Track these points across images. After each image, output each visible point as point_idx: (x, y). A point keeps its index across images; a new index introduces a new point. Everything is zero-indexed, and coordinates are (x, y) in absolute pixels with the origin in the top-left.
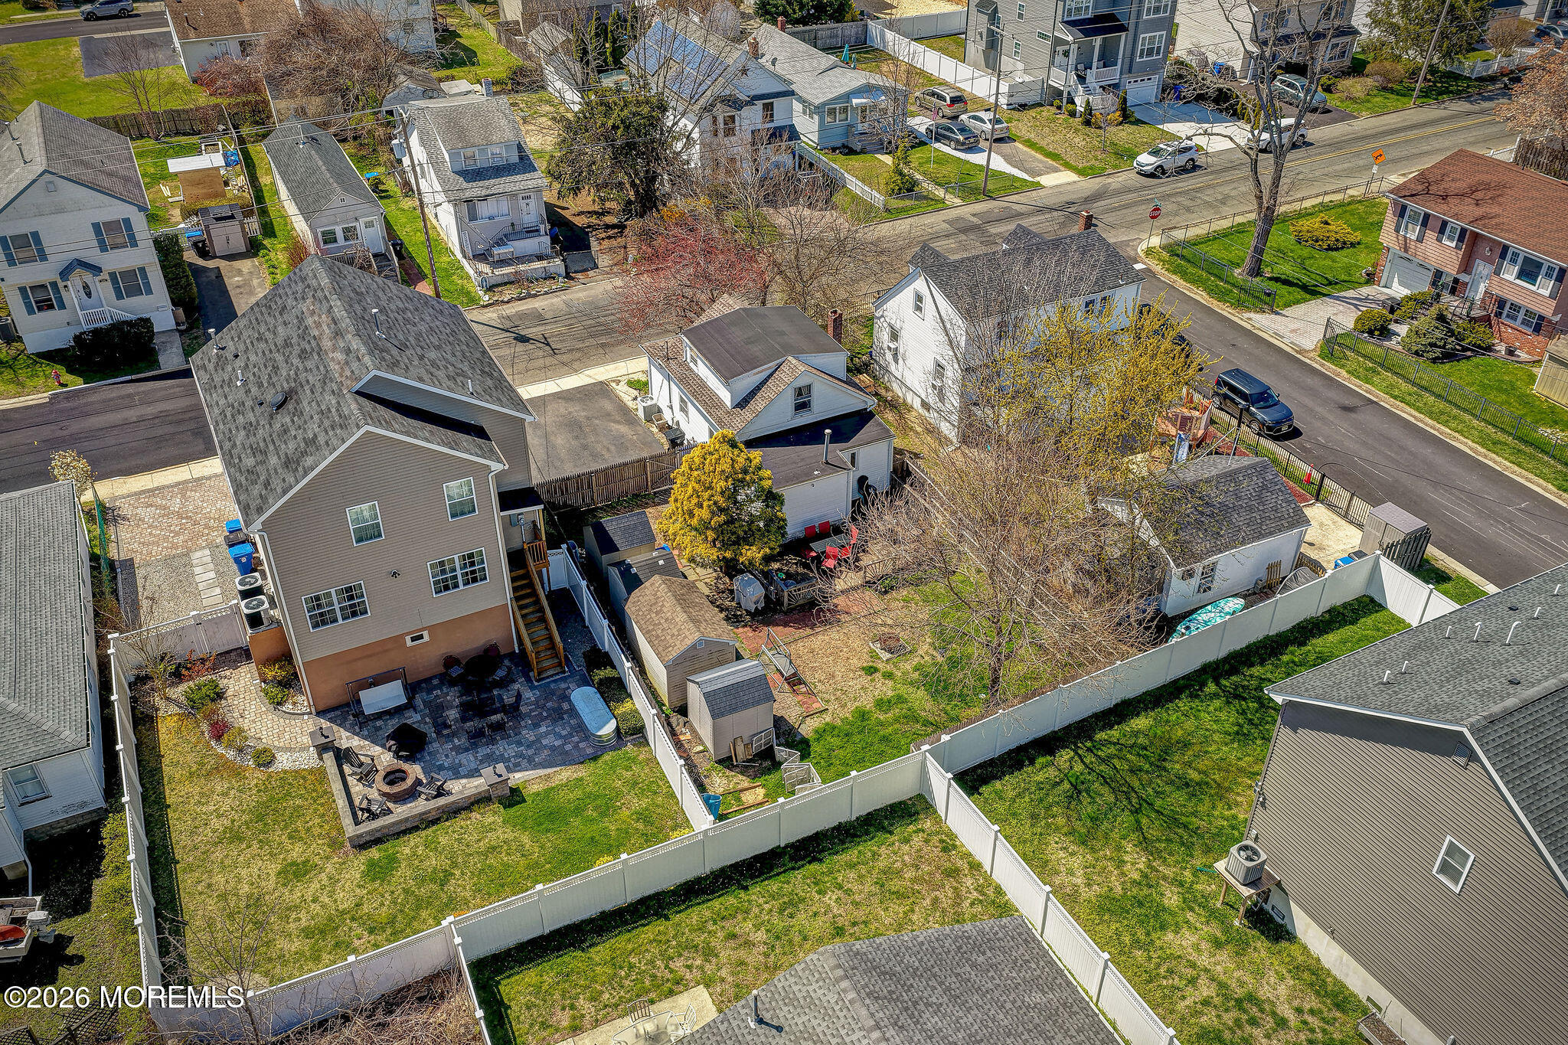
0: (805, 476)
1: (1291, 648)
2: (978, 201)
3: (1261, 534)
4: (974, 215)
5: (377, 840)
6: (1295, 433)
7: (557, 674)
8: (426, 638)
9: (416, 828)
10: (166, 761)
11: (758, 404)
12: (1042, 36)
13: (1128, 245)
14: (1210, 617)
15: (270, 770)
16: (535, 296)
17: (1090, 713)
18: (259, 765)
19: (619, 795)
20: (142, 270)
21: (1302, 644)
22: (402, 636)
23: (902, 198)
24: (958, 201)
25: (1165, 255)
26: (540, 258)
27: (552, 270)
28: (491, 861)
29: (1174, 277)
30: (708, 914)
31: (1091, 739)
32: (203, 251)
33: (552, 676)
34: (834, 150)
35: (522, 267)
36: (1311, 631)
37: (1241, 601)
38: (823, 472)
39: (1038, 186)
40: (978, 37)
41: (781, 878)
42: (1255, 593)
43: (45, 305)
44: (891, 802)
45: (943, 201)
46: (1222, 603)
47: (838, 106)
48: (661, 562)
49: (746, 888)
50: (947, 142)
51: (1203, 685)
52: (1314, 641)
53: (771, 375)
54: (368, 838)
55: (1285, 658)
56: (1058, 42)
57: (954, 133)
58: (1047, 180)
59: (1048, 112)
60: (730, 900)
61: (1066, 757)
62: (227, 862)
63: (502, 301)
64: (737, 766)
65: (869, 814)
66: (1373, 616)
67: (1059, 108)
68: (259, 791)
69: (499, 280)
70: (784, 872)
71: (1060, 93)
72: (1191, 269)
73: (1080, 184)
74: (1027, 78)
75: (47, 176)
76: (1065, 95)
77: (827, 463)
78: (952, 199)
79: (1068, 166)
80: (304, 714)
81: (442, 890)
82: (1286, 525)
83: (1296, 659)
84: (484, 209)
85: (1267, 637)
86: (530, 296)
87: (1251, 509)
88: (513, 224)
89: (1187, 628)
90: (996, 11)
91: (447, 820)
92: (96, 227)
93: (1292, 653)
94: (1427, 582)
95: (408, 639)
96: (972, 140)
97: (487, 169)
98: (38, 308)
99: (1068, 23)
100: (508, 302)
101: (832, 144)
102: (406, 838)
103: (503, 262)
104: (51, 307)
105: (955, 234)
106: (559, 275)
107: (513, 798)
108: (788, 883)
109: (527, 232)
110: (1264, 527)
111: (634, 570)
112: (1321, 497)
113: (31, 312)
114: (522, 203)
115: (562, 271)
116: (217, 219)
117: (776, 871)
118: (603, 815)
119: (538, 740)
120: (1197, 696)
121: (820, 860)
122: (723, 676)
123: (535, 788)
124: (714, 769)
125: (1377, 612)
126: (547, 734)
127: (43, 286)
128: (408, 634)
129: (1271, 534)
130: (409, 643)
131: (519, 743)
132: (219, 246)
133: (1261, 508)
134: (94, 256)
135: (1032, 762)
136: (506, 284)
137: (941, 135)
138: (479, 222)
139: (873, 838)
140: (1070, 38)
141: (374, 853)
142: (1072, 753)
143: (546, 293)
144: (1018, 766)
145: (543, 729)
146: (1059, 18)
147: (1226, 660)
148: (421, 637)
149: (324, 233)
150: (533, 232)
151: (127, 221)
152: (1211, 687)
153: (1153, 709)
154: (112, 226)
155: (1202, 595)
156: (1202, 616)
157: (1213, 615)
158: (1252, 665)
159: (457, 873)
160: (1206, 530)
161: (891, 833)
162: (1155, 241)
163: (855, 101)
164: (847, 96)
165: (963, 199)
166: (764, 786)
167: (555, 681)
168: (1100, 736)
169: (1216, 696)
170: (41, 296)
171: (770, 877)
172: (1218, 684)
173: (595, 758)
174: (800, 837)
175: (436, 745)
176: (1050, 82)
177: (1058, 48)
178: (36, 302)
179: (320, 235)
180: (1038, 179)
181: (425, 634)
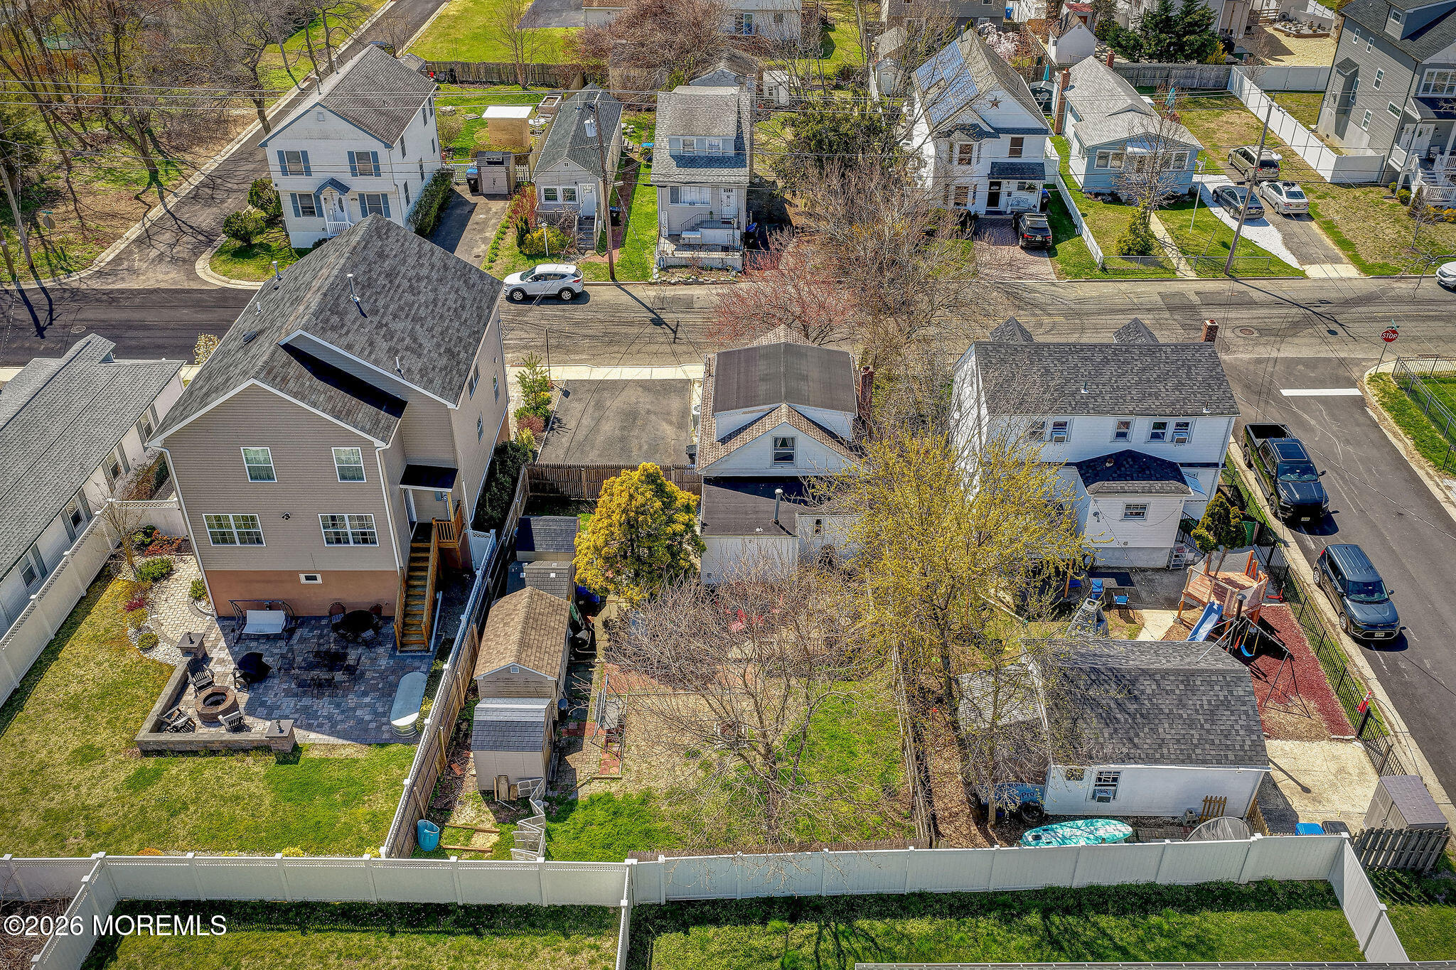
0: (744, 529)
1: (1169, 910)
2: (1215, 279)
3: (1189, 757)
4: (1197, 293)
5: (159, 752)
6: (1398, 643)
7: (419, 651)
8: (319, 581)
9: (195, 753)
10: (88, 619)
11: (735, 444)
12: (1392, 108)
13: (1357, 365)
14: (1076, 835)
15: (146, 655)
16: (702, 283)
17: (874, 891)
18: (141, 649)
19: (373, 790)
20: (385, 196)
21: (1191, 911)
22: (297, 572)
23: (1130, 260)
24: (1192, 275)
25: (1394, 386)
26: (725, 249)
27: (729, 262)
28: (225, 810)
29: (1386, 414)
30: (340, 944)
31: (849, 922)
32: (475, 188)
33: (415, 651)
34: (1097, 195)
35: (702, 255)
36: (1214, 900)
37: (1127, 830)
38: (767, 530)
39: (1302, 275)
40: (1332, 99)
41: (432, 938)
42: (1180, 825)
43: (309, 212)
44: (592, 904)
45: (1174, 271)
46: (1100, 823)
47: (1112, 152)
48: (553, 575)
49: (393, 933)
50: (1228, 209)
51: (1026, 911)
52: (1208, 913)
53: (762, 418)
54: (155, 747)
55: (1154, 919)
56: (1406, 118)
57: (1235, 199)
58: (1313, 271)
59: (1376, 194)
60: (371, 940)
61: (806, 932)
62: (52, 725)
63: (670, 283)
64: (496, 803)
65: (563, 907)
66: (1313, 913)
67: (1393, 191)
68: (123, 671)
69: (677, 262)
70: (438, 933)
71: (1394, 176)
72: (1415, 411)
73: (1355, 282)
74: (1370, 153)
75: (319, 108)
76: (1401, 178)
77: (777, 523)
78: (1185, 270)
79: (1356, 260)
80: (208, 614)
81: (168, 820)
82: (1231, 757)
83: (1166, 927)
84: (689, 194)
85: (1151, 885)
86: (697, 283)
87: (1191, 724)
88: (711, 213)
89: (1037, 838)
90: (1356, 74)
91: (225, 755)
92: (351, 154)
93: (1167, 917)
94: (1382, 897)
95: (302, 576)
96: (1254, 211)
97: (701, 158)
98: (304, 212)
99: (1423, 100)
100: (674, 284)
101: (1098, 190)
102: (184, 759)
103: (690, 247)
104: (312, 213)
105: (1159, 309)
106: (734, 268)
107: (291, 754)
108: (434, 945)
109: (724, 223)
110: (1198, 751)
111: (523, 575)
112: (1366, 734)
113: (297, 215)
114: (724, 195)
115: (739, 265)
116: (490, 163)
117: (431, 928)
118: (345, 803)
119: (354, 709)
120: (1008, 922)
121: (480, 935)
122: (501, 710)
123: (315, 754)
124: (474, 798)
125: (1325, 908)
126: (367, 705)
127: (309, 196)
128: (303, 572)
129: (1204, 762)
130: (303, 580)
131: (338, 706)
132: (486, 186)
133: (1207, 726)
134: (345, 177)
135: (764, 922)
136: (682, 267)
137: (1224, 199)
138: (680, 205)
139: (545, 935)
140: (1418, 117)
141: (151, 763)
142: (816, 929)
143: (713, 283)
144: (746, 920)
145: (367, 700)
146: (1412, 94)
147: (1077, 893)
148: (315, 578)
149: (546, 190)
150: (726, 223)
151: (375, 154)
152: (1034, 919)
153: (943, 916)
154: (362, 156)
155: (1095, 804)
156: (1064, 830)
157: (1079, 833)
158: (1106, 912)
159: (192, 809)
160: (1116, 730)
161: (567, 936)
162: (1388, 367)
163: (1130, 149)
164: (1122, 143)
165: (1199, 273)
166: (501, 834)
167: (412, 657)
168: (863, 923)
169: (1030, 930)
170: (307, 204)
171: (424, 932)
172: (1045, 917)
173: (382, 745)
174: (482, 902)
175: (276, 681)
176: (1390, 161)
177: (1407, 126)
178: (303, 208)
179: (543, 191)
180: (1306, 267)
181: (319, 576)
